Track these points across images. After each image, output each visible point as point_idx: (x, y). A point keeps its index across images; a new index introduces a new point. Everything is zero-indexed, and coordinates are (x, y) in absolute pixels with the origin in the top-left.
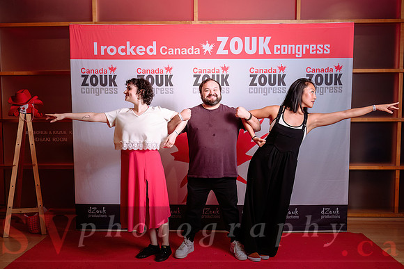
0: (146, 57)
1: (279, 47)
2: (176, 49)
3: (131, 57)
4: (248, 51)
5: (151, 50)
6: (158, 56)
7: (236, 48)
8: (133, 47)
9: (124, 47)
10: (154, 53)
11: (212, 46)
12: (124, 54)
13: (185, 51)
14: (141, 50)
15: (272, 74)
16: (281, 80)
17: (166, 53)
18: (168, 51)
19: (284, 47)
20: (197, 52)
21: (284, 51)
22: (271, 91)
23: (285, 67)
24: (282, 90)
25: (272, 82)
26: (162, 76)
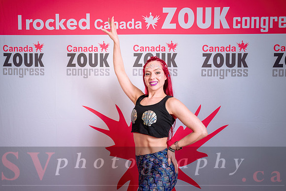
0: (78, 32)
1: (239, 20)
3: (60, 32)
4: (201, 25)
5: (84, 24)
6: (93, 31)
8: (63, 20)
10: (88, 27)
11: (156, 19)
13: (124, 25)
14: (72, 24)
15: (231, 53)
16: (242, 60)
17: (102, 26)
18: (104, 25)
19: (246, 20)
20: (138, 26)
21: (246, 25)
22: (229, 74)
23: (246, 45)
24: (243, 73)
25: (231, 63)
26: (96, 55)
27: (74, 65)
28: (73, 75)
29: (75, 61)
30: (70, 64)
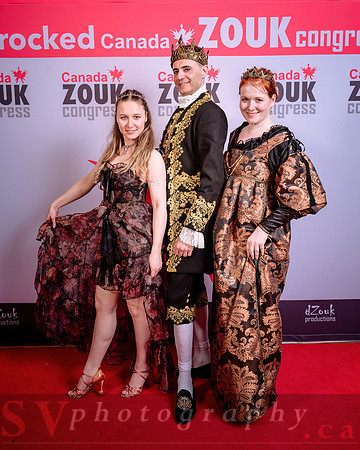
0: (77, 52)
1: (304, 35)
2: (128, 40)
3: (51, 53)
4: (252, 43)
5: (86, 41)
6: (98, 52)
7: (231, 36)
8: (55, 36)
9: (38, 36)
10: (91, 45)
11: (190, 34)
12: (39, 47)
13: (144, 43)
14: (68, 41)
15: (293, 81)
16: (308, 92)
17: (112, 45)
18: (115, 43)
19: (313, 35)
20: (165, 45)
21: (313, 42)
22: (291, 111)
23: (314, 70)
24: (309, 110)
25: (293, 95)
26: (105, 86)
27: (74, 102)
28: (73, 116)
29: (75, 96)
30: (68, 101)
